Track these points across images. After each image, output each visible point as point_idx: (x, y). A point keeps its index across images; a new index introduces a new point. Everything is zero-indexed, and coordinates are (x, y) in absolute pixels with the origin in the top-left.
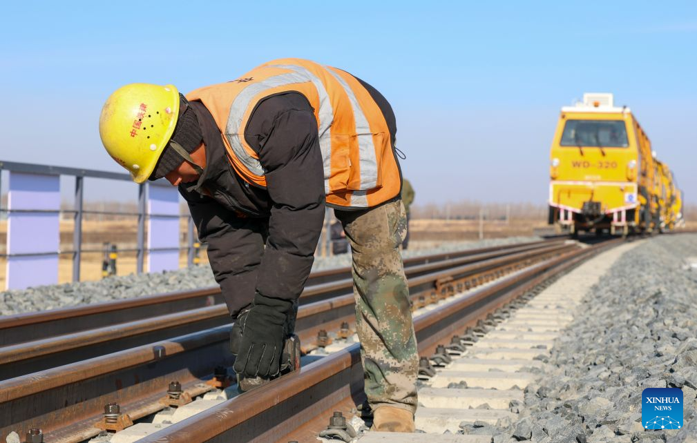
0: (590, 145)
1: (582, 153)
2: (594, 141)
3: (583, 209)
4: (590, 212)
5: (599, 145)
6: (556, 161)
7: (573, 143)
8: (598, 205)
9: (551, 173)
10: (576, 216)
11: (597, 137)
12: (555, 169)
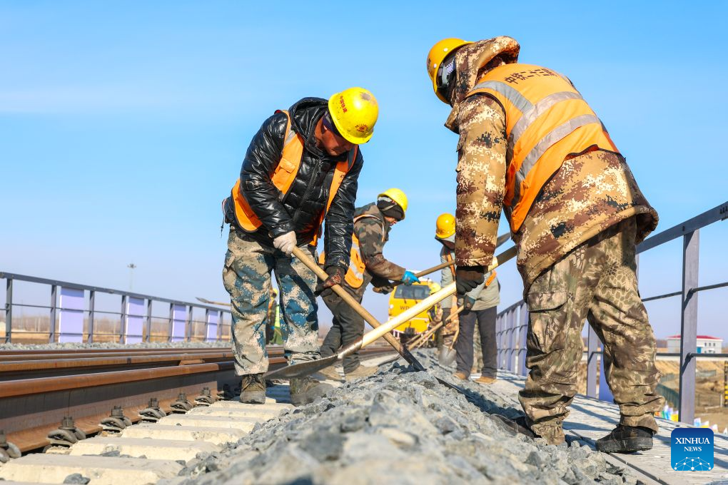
0: (409, 297)
1: (405, 302)
2: (412, 296)
3: (405, 331)
4: (409, 333)
5: (414, 298)
6: (392, 306)
7: (401, 296)
8: (413, 329)
9: (390, 312)
10: (401, 334)
11: (414, 294)
12: (391, 310)
